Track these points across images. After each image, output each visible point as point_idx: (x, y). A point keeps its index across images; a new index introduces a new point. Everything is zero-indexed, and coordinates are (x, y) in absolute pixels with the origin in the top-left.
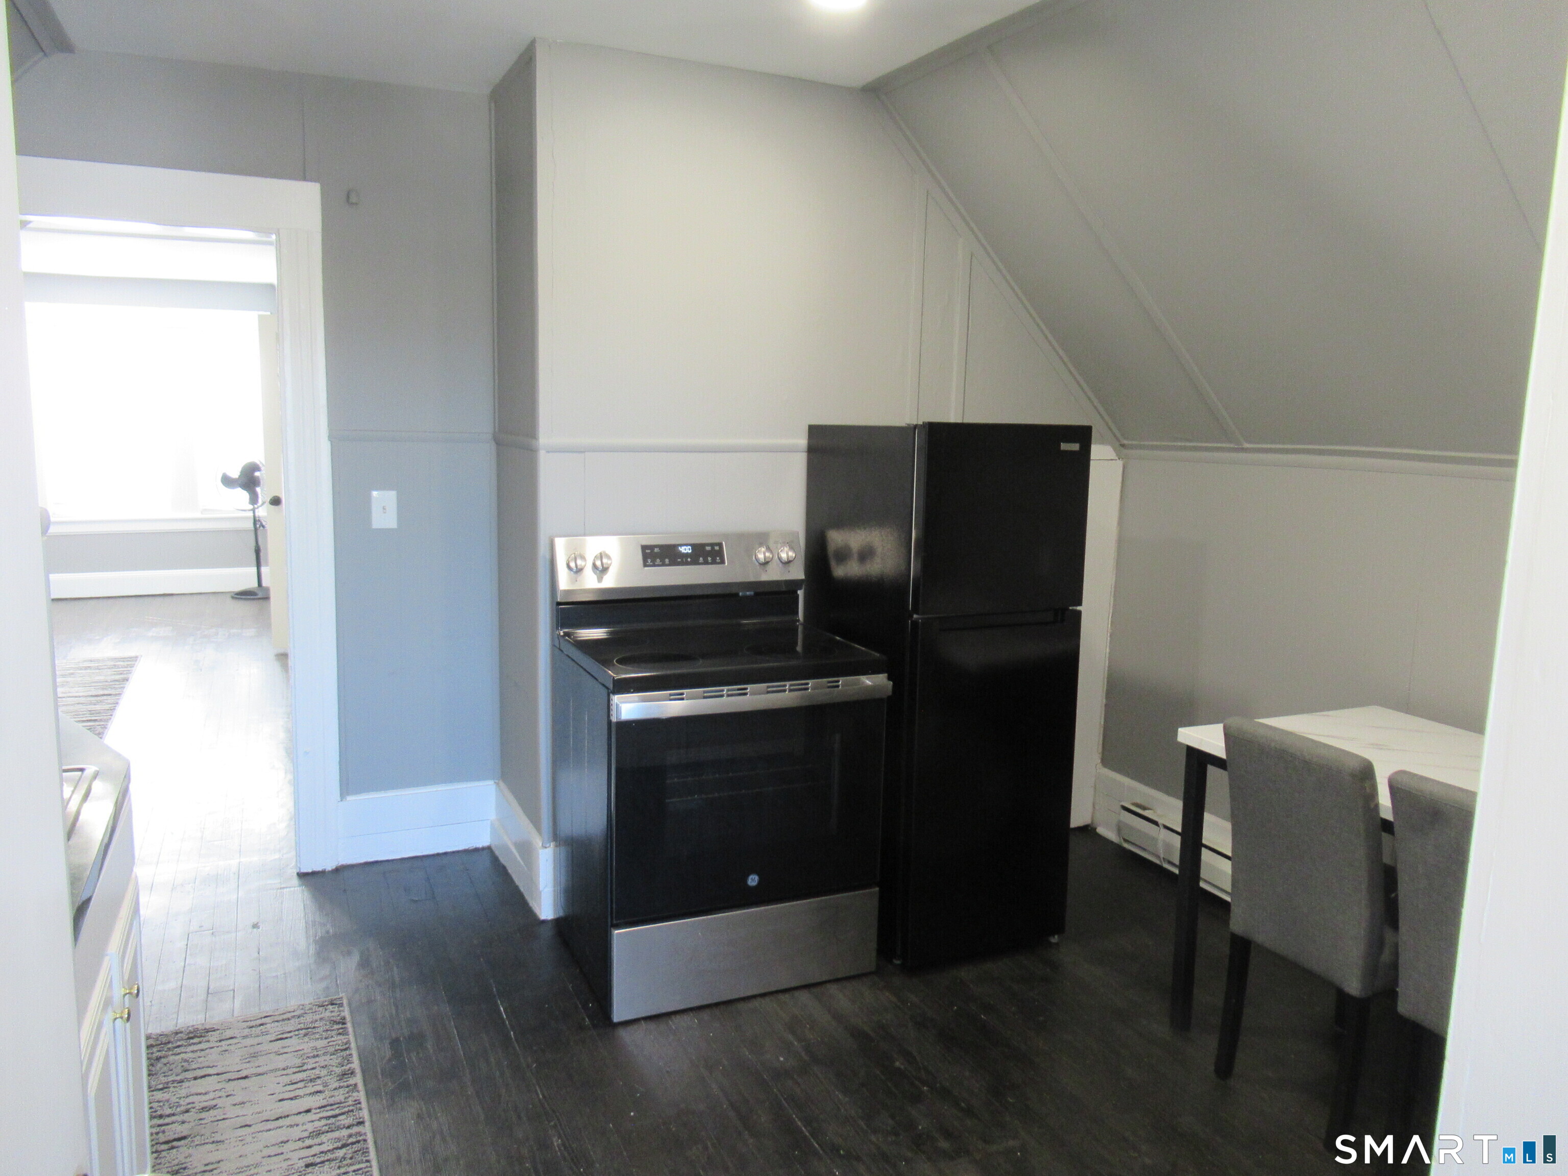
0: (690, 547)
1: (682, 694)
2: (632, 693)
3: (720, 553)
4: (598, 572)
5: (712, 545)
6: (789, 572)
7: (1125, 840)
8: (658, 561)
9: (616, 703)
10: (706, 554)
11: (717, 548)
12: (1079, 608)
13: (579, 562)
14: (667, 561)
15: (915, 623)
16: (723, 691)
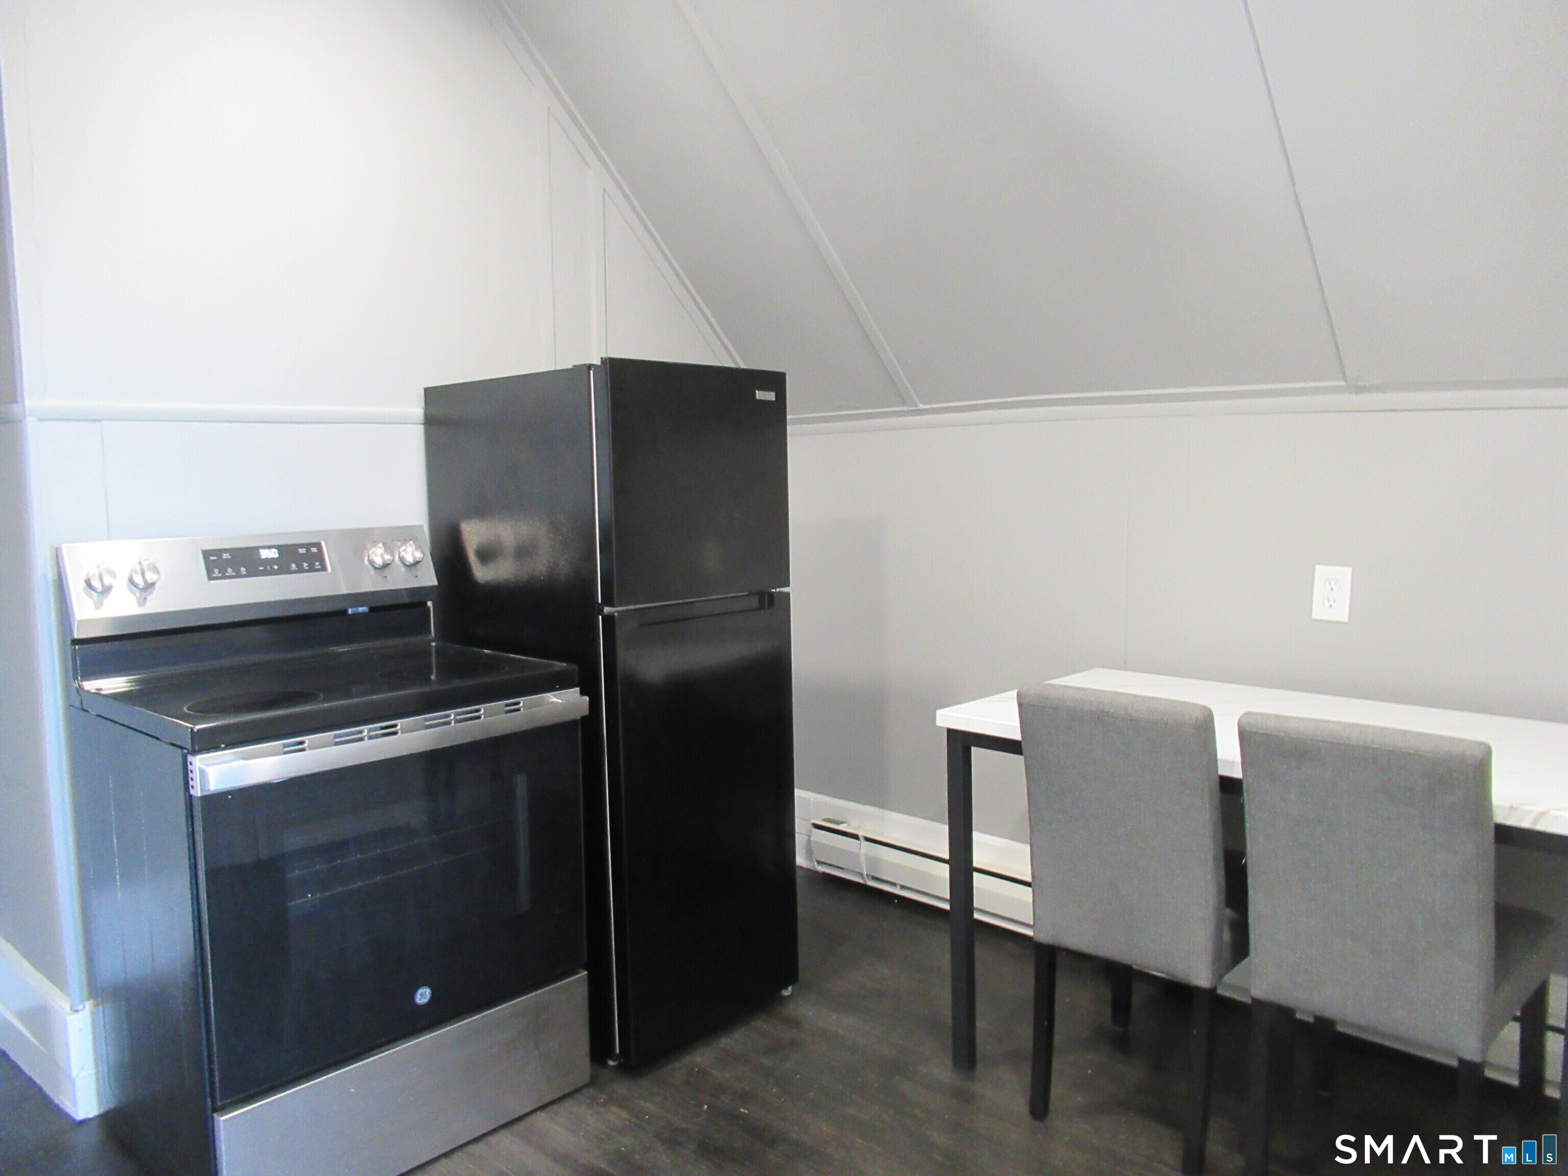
0: (276, 551)
1: (302, 743)
2: (224, 749)
3: (320, 557)
4: (137, 590)
5: (308, 546)
6: (416, 577)
7: (819, 862)
8: (230, 571)
9: (200, 769)
10: (299, 560)
11: (314, 550)
12: (785, 590)
13: (107, 580)
14: (243, 570)
15: (609, 621)
16: (361, 732)
